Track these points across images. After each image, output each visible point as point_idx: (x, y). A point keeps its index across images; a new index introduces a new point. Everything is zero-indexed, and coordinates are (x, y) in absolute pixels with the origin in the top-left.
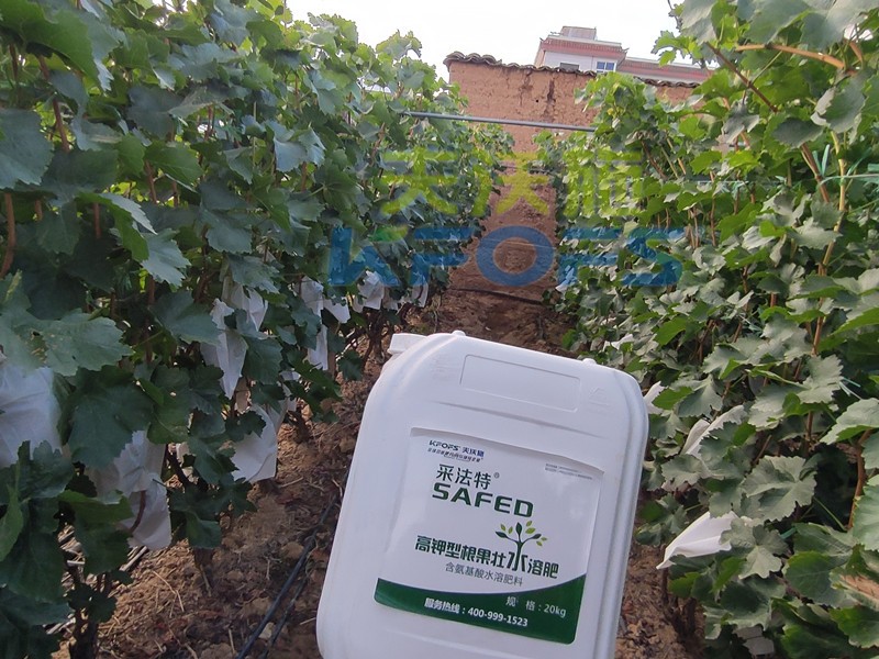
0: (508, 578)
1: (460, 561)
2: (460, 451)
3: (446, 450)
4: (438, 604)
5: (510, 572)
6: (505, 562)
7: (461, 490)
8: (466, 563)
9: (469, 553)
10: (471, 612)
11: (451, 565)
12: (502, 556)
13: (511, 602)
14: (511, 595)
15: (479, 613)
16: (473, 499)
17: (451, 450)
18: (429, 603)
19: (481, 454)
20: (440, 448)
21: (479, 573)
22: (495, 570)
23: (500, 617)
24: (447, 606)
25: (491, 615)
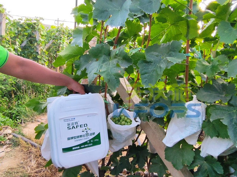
0: (86, 138)
1: (77, 139)
2: (70, 120)
3: (67, 120)
4: (75, 148)
5: (86, 137)
6: (85, 136)
7: (73, 127)
8: (78, 139)
9: (78, 137)
10: (82, 147)
11: (75, 140)
12: (84, 135)
13: (88, 142)
14: (88, 141)
15: (83, 146)
16: (76, 127)
18: (73, 148)
19: (74, 119)
20: (66, 120)
21: (81, 140)
22: (84, 138)
23: (87, 145)
24: (77, 148)
25: (85, 146)
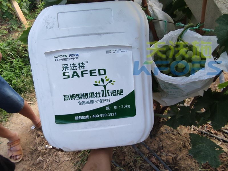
0: (104, 100)
1: (83, 100)
2: (68, 57)
3: (62, 58)
4: (80, 118)
5: (104, 98)
6: (101, 95)
7: (74, 72)
8: (85, 100)
9: (85, 96)
10: (94, 116)
11: (80, 102)
12: (99, 93)
13: (108, 108)
14: (107, 106)
15: (97, 116)
16: (80, 75)
17: (64, 58)
18: (77, 118)
19: (77, 55)
20: (59, 58)
21: (92, 102)
22: (98, 99)
23: (106, 115)
24: (84, 117)
25: (101, 115)
